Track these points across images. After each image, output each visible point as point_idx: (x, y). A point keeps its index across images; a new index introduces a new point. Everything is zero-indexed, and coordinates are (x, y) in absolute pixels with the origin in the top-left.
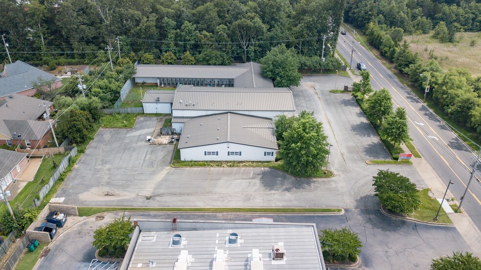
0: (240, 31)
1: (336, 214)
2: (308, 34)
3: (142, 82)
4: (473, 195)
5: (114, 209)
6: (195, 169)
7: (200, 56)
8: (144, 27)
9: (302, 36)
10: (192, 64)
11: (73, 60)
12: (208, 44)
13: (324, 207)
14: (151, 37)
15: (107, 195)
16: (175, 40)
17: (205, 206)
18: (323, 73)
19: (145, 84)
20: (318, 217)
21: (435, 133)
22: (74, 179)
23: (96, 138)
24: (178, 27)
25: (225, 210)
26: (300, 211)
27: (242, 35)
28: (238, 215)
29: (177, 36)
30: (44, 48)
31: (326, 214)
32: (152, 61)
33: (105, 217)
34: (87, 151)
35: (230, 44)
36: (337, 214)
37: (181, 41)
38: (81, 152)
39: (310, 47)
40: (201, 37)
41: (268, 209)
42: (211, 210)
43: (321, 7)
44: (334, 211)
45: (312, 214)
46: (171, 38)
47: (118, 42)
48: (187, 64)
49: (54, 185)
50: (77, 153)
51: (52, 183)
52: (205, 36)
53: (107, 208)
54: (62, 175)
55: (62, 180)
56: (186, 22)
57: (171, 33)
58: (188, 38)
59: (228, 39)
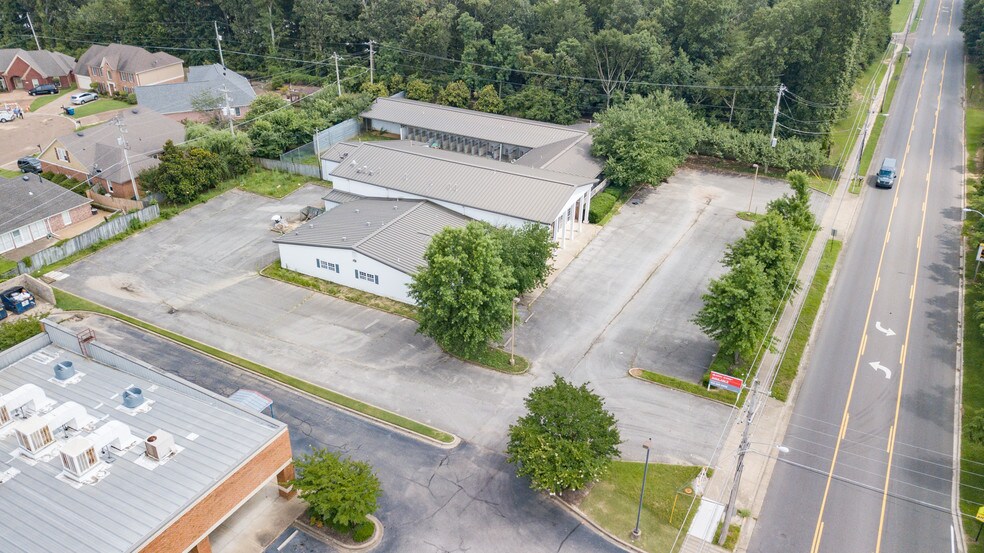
0: (601, 56)
1: (434, 444)
2: (752, 79)
3: (379, 129)
4: (820, 526)
5: (107, 312)
6: (292, 288)
7: (516, 98)
8: (422, 28)
9: (737, 80)
10: (491, 112)
11: (311, 78)
12: (539, 76)
13: (427, 423)
14: (433, 48)
15: (125, 288)
16: (478, 60)
17: (232, 350)
18: (769, 175)
19: (384, 135)
20: (396, 436)
21: (902, 361)
22: (112, 253)
23: (210, 202)
24: (487, 34)
25: (253, 367)
26: (375, 413)
27: (603, 65)
28: (266, 383)
29: (481, 51)
30: (273, 49)
31: (414, 437)
32: (425, 95)
33: (85, 320)
34: (175, 219)
35: (578, 81)
36: (437, 444)
37: (488, 63)
38: (166, 216)
39: (757, 111)
40: (526, 60)
41: (322, 390)
42: (233, 360)
43: (790, 17)
44: (437, 436)
45: (390, 427)
46: (468, 54)
47: (371, 51)
48: (482, 110)
49: (75, 254)
50: (157, 216)
51: (74, 249)
52: (536, 58)
53: (99, 307)
54: (101, 243)
55: (93, 249)
56: (506, 26)
57: (471, 46)
58: (499, 58)
59: (574, 70)
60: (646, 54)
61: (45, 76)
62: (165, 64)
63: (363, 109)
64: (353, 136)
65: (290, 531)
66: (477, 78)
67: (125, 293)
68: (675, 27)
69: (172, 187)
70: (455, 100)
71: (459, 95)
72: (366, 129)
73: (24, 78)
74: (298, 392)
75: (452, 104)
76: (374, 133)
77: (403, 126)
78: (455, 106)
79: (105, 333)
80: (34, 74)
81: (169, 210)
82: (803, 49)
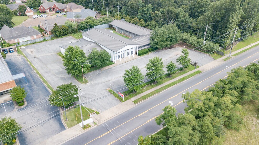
6: (59, 57)
9: (200, 24)
16: (142, 13)
22: (36, 45)
29: (143, 10)
32: (129, 20)
34: (54, 40)
40: (153, 14)
46: (140, 11)
47: (118, 8)
49: (29, 44)
50: (51, 39)
51: (29, 43)
52: (155, 13)
53: (23, 54)
54: (36, 43)
55: (33, 43)
56: (150, 4)
57: (141, 9)
58: (146, 12)
59: (161, 17)
60: (179, 14)
61: (59, 9)
62: (80, 8)
63: (110, 22)
64: (107, 28)
65: (10, 101)
66: (141, 17)
67: (31, 53)
68: (193, 8)
69: (55, 33)
70: (134, 22)
71: (135, 21)
72: (111, 27)
73: (55, 9)
74: (39, 77)
75: (133, 23)
76: (113, 28)
77: (116, 27)
78: (134, 24)
79: (20, 59)
80: (57, 8)
81: (53, 38)
82: (217, 16)
